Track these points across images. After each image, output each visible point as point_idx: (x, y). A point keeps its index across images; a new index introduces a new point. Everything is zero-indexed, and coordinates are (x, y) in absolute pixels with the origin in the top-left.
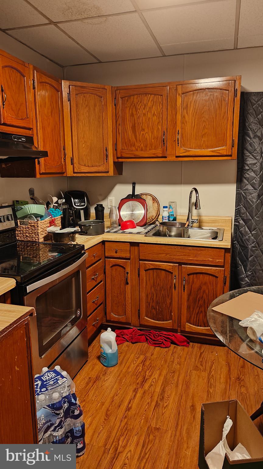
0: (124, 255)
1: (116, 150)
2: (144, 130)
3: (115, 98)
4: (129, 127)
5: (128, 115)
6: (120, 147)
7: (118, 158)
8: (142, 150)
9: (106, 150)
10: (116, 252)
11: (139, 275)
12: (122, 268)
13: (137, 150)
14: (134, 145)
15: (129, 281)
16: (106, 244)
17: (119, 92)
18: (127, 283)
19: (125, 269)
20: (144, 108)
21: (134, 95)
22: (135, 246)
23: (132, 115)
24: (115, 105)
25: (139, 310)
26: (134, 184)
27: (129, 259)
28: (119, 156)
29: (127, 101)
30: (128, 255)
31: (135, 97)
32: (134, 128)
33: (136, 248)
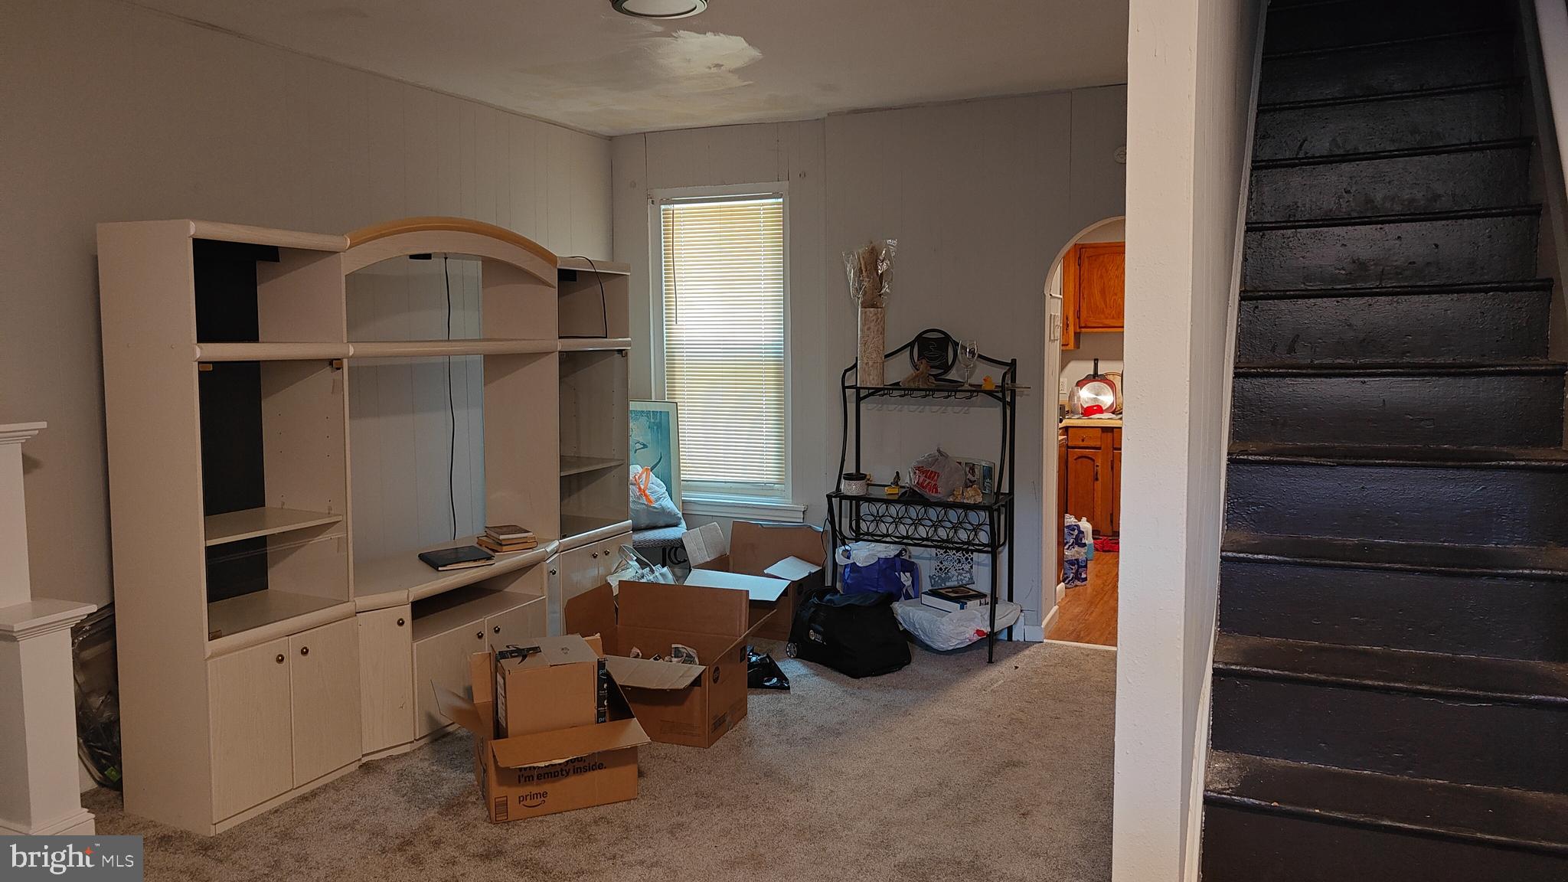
0: (1092, 444)
1: (1079, 318)
2: (1116, 295)
3: (1080, 258)
4: (1096, 292)
5: (1095, 277)
6: (1084, 314)
7: (1080, 328)
8: (1113, 318)
9: (1067, 319)
10: (1083, 440)
11: (1112, 468)
12: (1090, 461)
13: (1107, 318)
14: (1103, 312)
15: (1099, 477)
16: (1070, 430)
17: (1086, 251)
18: (1097, 479)
19: (1094, 461)
20: (1117, 269)
21: (1104, 254)
22: (1107, 432)
23: (1101, 277)
24: (1079, 265)
25: (1112, 515)
26: (1096, 361)
27: (1099, 448)
28: (1083, 325)
29: (1096, 260)
30: (1098, 444)
31: (1106, 256)
32: (1103, 292)
33: (1110, 434)
